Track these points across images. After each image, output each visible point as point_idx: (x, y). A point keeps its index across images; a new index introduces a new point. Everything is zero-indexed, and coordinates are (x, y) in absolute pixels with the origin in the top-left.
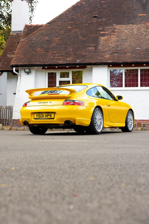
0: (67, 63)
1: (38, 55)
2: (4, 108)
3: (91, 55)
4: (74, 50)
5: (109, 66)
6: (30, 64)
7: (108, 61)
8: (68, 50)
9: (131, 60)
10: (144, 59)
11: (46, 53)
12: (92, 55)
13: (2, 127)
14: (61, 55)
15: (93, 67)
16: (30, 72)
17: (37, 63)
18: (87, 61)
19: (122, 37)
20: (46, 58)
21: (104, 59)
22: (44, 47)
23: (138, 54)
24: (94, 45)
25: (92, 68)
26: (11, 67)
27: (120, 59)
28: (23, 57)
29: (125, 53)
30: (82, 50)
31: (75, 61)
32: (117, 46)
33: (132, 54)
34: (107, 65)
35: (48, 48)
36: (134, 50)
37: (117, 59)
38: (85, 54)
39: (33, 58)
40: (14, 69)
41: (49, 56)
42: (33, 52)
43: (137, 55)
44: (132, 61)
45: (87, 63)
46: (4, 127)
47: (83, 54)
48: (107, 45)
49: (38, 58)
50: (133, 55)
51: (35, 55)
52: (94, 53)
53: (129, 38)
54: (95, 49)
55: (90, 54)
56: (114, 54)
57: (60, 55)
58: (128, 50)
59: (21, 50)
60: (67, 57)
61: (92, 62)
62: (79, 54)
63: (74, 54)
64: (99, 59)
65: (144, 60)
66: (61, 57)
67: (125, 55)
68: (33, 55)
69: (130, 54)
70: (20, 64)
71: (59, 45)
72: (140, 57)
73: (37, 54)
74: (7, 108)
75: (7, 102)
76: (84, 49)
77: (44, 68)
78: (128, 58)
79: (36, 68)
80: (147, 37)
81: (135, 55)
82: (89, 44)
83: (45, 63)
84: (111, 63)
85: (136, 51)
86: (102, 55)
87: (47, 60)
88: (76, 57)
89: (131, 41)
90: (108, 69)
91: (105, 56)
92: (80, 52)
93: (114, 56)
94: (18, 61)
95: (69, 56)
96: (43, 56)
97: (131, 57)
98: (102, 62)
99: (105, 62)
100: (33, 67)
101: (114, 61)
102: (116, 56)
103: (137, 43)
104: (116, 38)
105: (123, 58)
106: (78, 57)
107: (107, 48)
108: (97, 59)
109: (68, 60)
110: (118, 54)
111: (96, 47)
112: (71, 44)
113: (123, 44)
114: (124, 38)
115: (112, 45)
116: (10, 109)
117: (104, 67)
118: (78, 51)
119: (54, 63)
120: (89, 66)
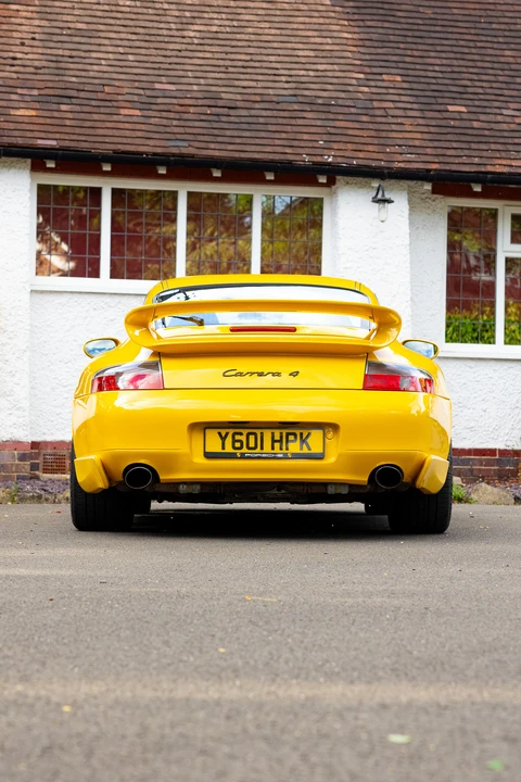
7: (40, 142)
19: (69, 18)
21: (12, 126)
23: (177, 116)
33: (146, 113)
36: (148, 93)
37: (78, 131)
50: (152, 121)
53: (102, 27)
56: (55, 107)
58: (118, 91)
67: (115, 118)
69: (138, 112)
80: (192, 34)
81: (165, 122)
85: (159, 101)
89: (119, 43)
91: (13, 112)
93: (56, 114)
97: (143, 127)
101: (67, 144)
102: (70, 115)
104: (37, 22)
107: (8, 68)
110: (78, 108)
113: (83, 54)
114: (80, 26)
115: (32, 56)
117: (13, 171)
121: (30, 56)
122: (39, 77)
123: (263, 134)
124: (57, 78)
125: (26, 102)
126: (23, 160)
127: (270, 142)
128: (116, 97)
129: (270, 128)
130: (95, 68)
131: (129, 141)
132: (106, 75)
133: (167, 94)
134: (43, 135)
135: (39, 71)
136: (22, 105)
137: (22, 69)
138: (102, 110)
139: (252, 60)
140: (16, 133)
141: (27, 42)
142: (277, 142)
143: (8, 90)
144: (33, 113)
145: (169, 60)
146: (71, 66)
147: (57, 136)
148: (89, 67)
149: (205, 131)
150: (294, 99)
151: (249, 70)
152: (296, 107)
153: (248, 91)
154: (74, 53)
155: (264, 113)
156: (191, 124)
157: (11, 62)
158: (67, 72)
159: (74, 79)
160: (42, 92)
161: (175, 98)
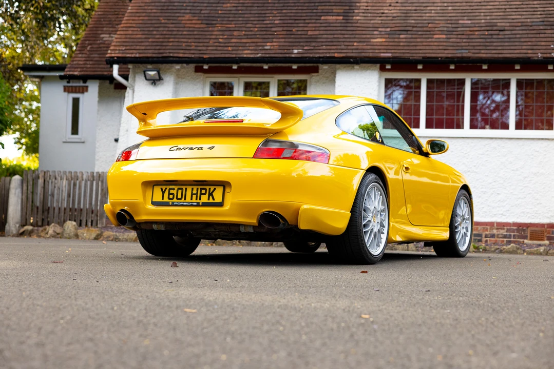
0: (264, 55)
1: (185, 33)
2: (85, 177)
3: (332, 36)
4: (286, 22)
5: (383, 69)
6: (160, 55)
8: (268, 22)
9: (446, 52)
10: (483, 51)
11: (206, 29)
12: (336, 36)
13: (76, 229)
14: (250, 33)
15: (339, 69)
16: (160, 79)
17: (181, 55)
18: (321, 51)
20: (207, 41)
21: (369, 47)
22: (203, 12)
23: (467, 37)
24: (342, 11)
25: (334, 74)
26: (107, 64)
27: (414, 48)
28: (144, 36)
29: (431, 32)
30: (307, 21)
31: (289, 51)
32: (406, 15)
33: (449, 36)
34: (378, 65)
35: (213, 15)
36: (454, 26)
37: (406, 48)
38: (317, 33)
39: (171, 40)
40: (116, 68)
41: (214, 37)
42: (171, 25)
43: (464, 40)
44: (450, 56)
45: (320, 57)
46: (80, 231)
47: (310, 33)
48: (379, 12)
49: (185, 40)
50: (451, 40)
51: (175, 33)
52: (343, 32)
54: (343, 21)
55: (329, 32)
56: (397, 36)
57: (247, 33)
59: (136, 18)
60: (266, 40)
61: (336, 55)
62: (299, 33)
63: (285, 33)
64: (355, 48)
65: (484, 54)
66: (249, 41)
67: (430, 40)
68: (170, 33)
69: (444, 36)
70: (133, 56)
71: (244, 8)
72: (471, 44)
73: (181, 29)
74: (93, 176)
75: (97, 162)
76: (313, 21)
77: (199, 70)
78: (438, 47)
79: (178, 67)
81: (458, 40)
82: (327, 7)
83: (201, 56)
84: (389, 58)
85: (459, 29)
86: (364, 36)
87: (210, 48)
88: (290, 40)
90: (380, 77)
92: (301, 29)
93: (396, 40)
94: (128, 48)
95: (270, 36)
96: (196, 37)
97: (445, 44)
98: (363, 55)
99: (371, 55)
100: (168, 66)
103: (461, 8)
105: (424, 48)
106: (297, 40)
107: (378, 18)
108: (349, 47)
109: (268, 47)
110: (410, 36)
111: (347, 15)
112: (276, 5)
113: (422, 8)
116: (102, 182)
118: (295, 25)
119: (227, 56)
120: (325, 67)
121: (392, 11)
122: (393, 22)
123: (517, 44)
124: (403, 22)
125: (381, 35)
126: (374, 65)
127: (520, 47)
128: (433, 29)
129: (522, 40)
130: (427, 15)
131: (434, 51)
132: (432, 18)
133: (464, 25)
134: (385, 51)
135: (395, 19)
136: (379, 36)
137: (385, 18)
138: (424, 36)
139: (522, 4)
140: (371, 51)
141: (392, 5)
142: (524, 47)
143: (374, 29)
144: (384, 40)
145: (472, 8)
146: (414, 15)
147: (393, 51)
148: (424, 15)
149: (482, 44)
150: (542, 23)
151: (519, 10)
152: (542, 28)
153: (515, 21)
154: (418, 8)
155: (521, 32)
156: (473, 40)
157: (380, 15)
158: (411, 18)
159: (413, 21)
160: (393, 29)
161: (469, 27)
